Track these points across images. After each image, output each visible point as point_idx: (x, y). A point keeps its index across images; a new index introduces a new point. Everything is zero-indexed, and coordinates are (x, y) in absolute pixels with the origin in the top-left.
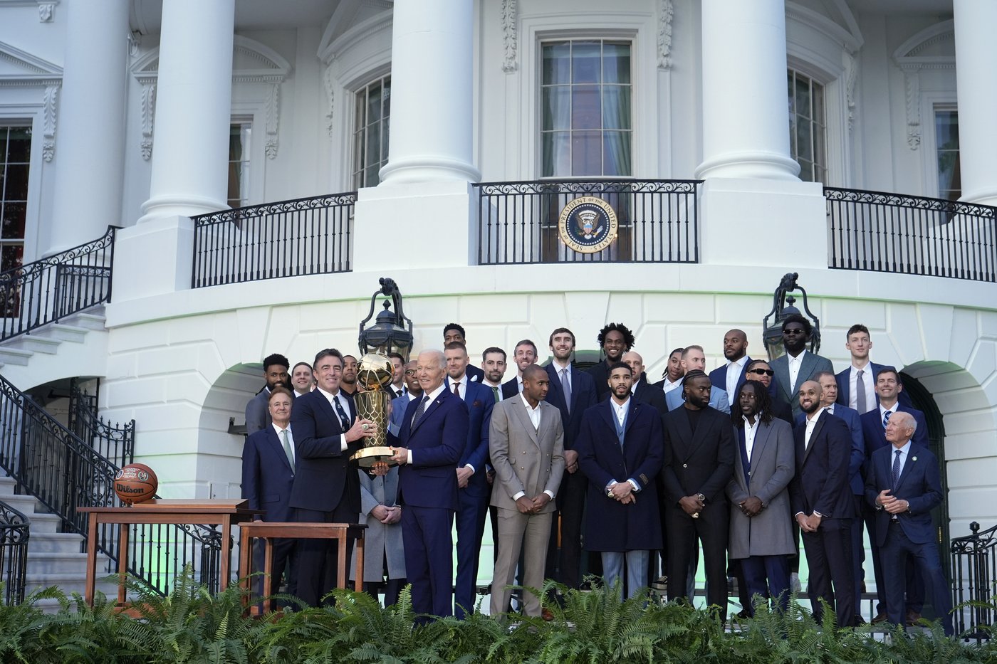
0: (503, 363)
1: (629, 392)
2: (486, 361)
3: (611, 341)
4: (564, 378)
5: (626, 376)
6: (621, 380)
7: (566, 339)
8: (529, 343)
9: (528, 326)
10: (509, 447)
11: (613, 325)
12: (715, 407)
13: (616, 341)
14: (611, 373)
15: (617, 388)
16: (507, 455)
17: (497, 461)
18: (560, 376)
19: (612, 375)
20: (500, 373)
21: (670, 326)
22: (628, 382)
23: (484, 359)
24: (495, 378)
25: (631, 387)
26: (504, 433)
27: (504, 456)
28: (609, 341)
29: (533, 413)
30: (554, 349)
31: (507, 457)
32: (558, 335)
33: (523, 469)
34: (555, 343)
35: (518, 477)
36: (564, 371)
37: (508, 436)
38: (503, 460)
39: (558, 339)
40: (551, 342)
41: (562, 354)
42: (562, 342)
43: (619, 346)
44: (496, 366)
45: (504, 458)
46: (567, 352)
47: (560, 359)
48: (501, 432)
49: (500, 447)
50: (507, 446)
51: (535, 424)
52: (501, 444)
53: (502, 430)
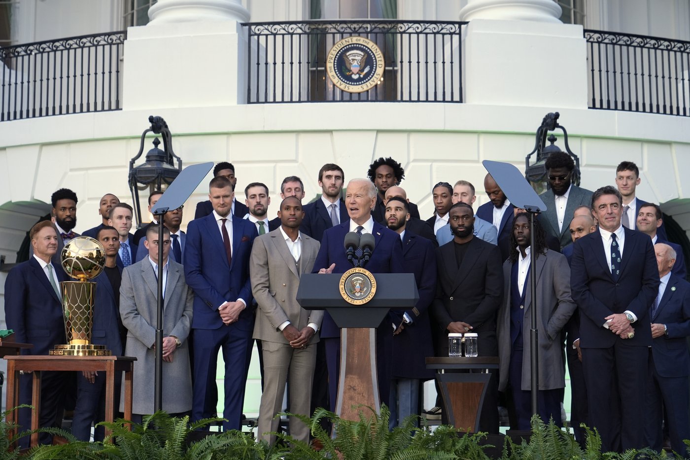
2: (249, 197)
4: (333, 213)
5: (398, 209)
6: (392, 213)
7: (337, 177)
8: (296, 179)
9: (296, 164)
10: (269, 280)
11: (381, 159)
17: (258, 293)
18: (329, 210)
21: (435, 165)
24: (260, 211)
26: (264, 266)
27: (265, 289)
28: (380, 176)
29: (293, 246)
30: (323, 187)
31: (268, 289)
32: (329, 173)
33: (284, 301)
34: (324, 180)
35: (282, 308)
36: (333, 206)
37: (268, 269)
38: (264, 293)
39: (329, 177)
40: (321, 179)
41: (331, 191)
42: (333, 180)
43: (389, 181)
44: (260, 199)
45: (265, 290)
46: (336, 190)
47: (330, 196)
48: (261, 266)
49: (260, 280)
50: (267, 279)
51: (296, 257)
52: (261, 277)
53: (262, 263)
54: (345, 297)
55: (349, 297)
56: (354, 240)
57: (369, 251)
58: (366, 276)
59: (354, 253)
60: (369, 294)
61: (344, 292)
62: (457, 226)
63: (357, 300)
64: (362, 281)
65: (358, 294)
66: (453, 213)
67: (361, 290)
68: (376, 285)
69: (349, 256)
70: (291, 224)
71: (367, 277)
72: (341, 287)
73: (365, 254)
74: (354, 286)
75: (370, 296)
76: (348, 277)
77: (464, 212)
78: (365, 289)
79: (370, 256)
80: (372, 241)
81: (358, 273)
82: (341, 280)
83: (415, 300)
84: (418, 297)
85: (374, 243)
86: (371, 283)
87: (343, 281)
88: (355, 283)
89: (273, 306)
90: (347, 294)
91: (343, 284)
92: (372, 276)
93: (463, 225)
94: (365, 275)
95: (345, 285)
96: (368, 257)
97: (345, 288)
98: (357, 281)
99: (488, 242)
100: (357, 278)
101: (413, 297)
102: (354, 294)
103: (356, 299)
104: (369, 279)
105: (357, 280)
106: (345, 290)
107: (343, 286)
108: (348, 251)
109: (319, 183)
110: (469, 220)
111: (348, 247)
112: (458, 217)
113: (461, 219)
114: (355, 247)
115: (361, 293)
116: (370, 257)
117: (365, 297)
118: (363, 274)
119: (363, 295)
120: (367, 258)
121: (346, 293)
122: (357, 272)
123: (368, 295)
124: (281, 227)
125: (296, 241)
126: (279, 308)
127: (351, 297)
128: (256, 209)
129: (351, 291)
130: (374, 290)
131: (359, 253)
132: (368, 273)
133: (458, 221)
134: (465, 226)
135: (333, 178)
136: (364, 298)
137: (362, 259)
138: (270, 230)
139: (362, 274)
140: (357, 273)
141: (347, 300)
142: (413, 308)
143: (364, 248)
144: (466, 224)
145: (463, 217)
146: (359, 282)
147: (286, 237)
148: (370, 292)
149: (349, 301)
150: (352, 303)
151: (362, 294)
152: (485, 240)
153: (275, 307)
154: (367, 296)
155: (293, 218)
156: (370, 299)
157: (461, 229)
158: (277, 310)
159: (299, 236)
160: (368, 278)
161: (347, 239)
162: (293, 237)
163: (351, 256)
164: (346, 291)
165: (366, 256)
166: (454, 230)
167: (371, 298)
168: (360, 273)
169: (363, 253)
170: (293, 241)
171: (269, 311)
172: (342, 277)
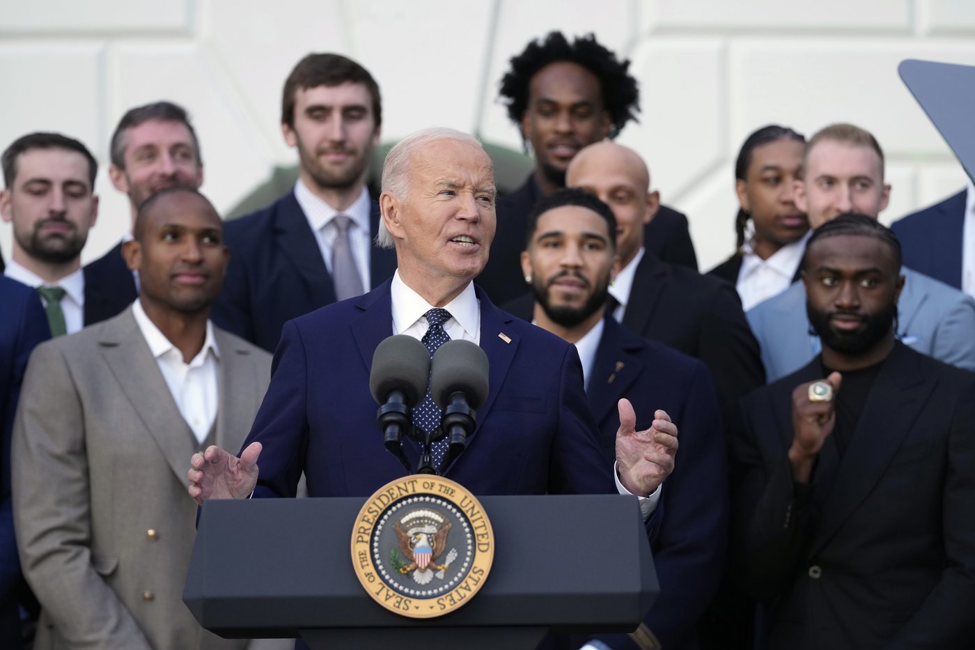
0: (80, 189)
1: (601, 300)
2: (19, 183)
3: (552, 109)
4: (341, 252)
5: (588, 241)
6: (570, 255)
7: (350, 113)
8: (172, 113)
10: (88, 516)
12: (922, 348)
13: (573, 110)
14: (532, 226)
15: (553, 281)
16: (89, 543)
17: (47, 568)
18: (326, 242)
19: (537, 235)
20: (71, 225)
21: (741, 47)
22: (594, 261)
23: (10, 175)
24: (57, 244)
25: (607, 280)
26: (72, 458)
27: (74, 549)
28: (547, 108)
29: (188, 380)
30: (300, 145)
31: (86, 553)
32: (320, 95)
33: (152, 599)
34: (302, 122)
35: (141, 627)
36: (342, 224)
37: (87, 472)
38: (72, 565)
39: (319, 113)
40: (288, 117)
41: (331, 165)
42: (334, 128)
43: (584, 127)
44: (64, 201)
45: (77, 556)
46: (350, 161)
47: (327, 185)
48: (59, 458)
49: (57, 514)
50: (82, 510)
51: (197, 422)
52: (60, 502)
53: (60, 448)
54: (374, 588)
55: (391, 586)
56: (409, 367)
57: (467, 409)
58: (454, 505)
59: (409, 416)
60: (465, 575)
61: (371, 569)
62: (832, 309)
63: (421, 597)
64: (440, 526)
65: (422, 578)
66: (824, 255)
67: (436, 559)
68: (491, 540)
69: (389, 430)
70: (184, 295)
71: (459, 510)
72: (359, 548)
73: (452, 419)
74: (406, 547)
75: (471, 582)
76: (385, 512)
77: (865, 256)
78: (451, 557)
79: (469, 427)
80: (479, 371)
81: (425, 495)
82: (359, 524)
83: (642, 595)
84: (655, 586)
85: (487, 379)
86: (472, 532)
87: (367, 526)
88: (410, 533)
89: (105, 619)
90: (382, 577)
91: (367, 538)
92: (478, 508)
93: (851, 310)
94: (449, 502)
95: (372, 541)
96: (462, 431)
97: (372, 554)
98: (422, 525)
99: (948, 361)
100: (421, 513)
101: (634, 586)
102: (409, 575)
103: (415, 597)
104: (467, 520)
105: (421, 522)
106: (374, 560)
107: (367, 547)
108: (384, 409)
109: (286, 133)
110: (880, 290)
111: (384, 393)
112: (838, 276)
113: (847, 287)
114: (412, 395)
115: (435, 570)
116: (468, 434)
117: (451, 588)
118: (443, 499)
119: (442, 582)
120: (458, 435)
121: (379, 572)
122: (419, 490)
123: (461, 580)
124: (137, 307)
125: (199, 360)
126: (130, 625)
127: (396, 590)
128: (44, 233)
129: (397, 566)
130: (484, 561)
131: (428, 416)
132: (460, 495)
133: (836, 291)
134: (861, 312)
135: (337, 117)
136: (445, 592)
137: (438, 439)
138: (90, 317)
139: (437, 497)
140: (419, 495)
141: (381, 599)
142: (633, 627)
143: (446, 396)
144: (869, 304)
145: (857, 277)
146: (427, 529)
147: (157, 342)
148: (468, 569)
149: (390, 601)
150: (400, 611)
151: (440, 575)
152: (938, 354)
153: (112, 623)
154: (457, 584)
155: (194, 275)
156: (469, 595)
157: (845, 321)
158: (123, 634)
159: (210, 341)
160: (464, 515)
161: (383, 362)
162: (189, 345)
163: (396, 429)
164: (376, 566)
165: (454, 431)
166: (819, 321)
167: (475, 589)
168: (431, 496)
169: (445, 416)
170: (188, 360)
171: (90, 637)
172: (363, 511)
